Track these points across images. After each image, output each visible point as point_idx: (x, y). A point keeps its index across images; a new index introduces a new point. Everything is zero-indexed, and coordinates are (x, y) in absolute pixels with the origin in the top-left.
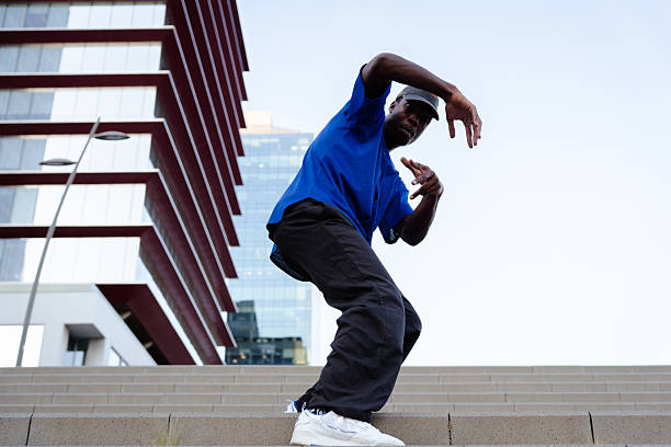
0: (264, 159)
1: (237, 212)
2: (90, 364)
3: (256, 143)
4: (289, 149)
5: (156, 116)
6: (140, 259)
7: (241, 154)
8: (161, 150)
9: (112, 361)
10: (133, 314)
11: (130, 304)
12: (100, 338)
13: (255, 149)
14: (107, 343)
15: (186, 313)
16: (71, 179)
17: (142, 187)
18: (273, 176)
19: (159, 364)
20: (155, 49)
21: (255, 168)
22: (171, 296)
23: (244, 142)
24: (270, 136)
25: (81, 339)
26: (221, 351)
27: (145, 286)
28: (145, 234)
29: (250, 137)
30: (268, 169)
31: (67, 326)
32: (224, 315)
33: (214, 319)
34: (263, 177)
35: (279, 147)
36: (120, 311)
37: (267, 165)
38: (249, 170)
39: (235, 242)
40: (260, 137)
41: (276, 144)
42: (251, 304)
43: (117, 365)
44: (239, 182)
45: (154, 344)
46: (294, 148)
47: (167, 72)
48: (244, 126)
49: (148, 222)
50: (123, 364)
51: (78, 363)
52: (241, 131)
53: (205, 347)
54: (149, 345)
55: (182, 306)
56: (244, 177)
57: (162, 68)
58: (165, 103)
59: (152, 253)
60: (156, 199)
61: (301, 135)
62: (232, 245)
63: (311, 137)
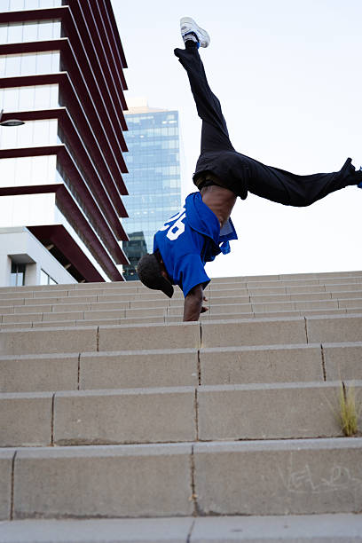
0: (143, 132)
1: (125, 171)
2: (27, 284)
3: (137, 120)
4: (161, 123)
5: (61, 103)
6: (56, 208)
7: (125, 129)
8: (65, 130)
9: (43, 280)
10: (55, 246)
11: (52, 239)
12: (35, 263)
13: (137, 124)
14: (38, 267)
15: (93, 243)
17: (53, 158)
18: (151, 144)
19: (79, 282)
20: (56, 56)
21: (138, 138)
22: (81, 231)
23: (128, 120)
24: (147, 115)
25: (20, 265)
26: (120, 268)
27: (62, 226)
28: (59, 190)
29: (133, 116)
30: (146, 139)
31: (9, 256)
32: (120, 243)
33: (113, 246)
34: (144, 144)
35: (154, 122)
36: (45, 244)
37: (145, 136)
38: (133, 140)
39: (125, 193)
40: (140, 115)
41: (151, 120)
42: (141, 234)
43: (46, 284)
44: (125, 149)
45: (72, 265)
46: (164, 122)
47: (66, 72)
48: (126, 109)
49: (61, 181)
50: (52, 283)
51: (20, 284)
52: (124, 112)
53: (108, 265)
54: (68, 266)
55: (90, 238)
56: (129, 145)
57: (62, 70)
58: (66, 95)
59: (64, 203)
60: (64, 165)
61: (168, 113)
62: (123, 194)
63: (176, 114)
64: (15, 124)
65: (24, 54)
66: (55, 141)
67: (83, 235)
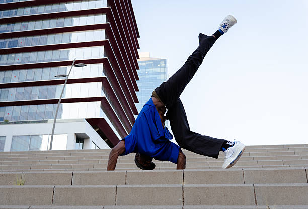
0: (147, 70)
1: (138, 90)
2: (84, 149)
3: (144, 64)
4: (157, 65)
5: (105, 55)
6: (101, 109)
7: (138, 68)
8: (107, 69)
9: (93, 147)
10: (99, 129)
11: (98, 125)
12: (89, 138)
13: (144, 66)
14: (90, 140)
15: (120, 128)
16: (66, 82)
17: (100, 83)
18: (151, 76)
19: (111, 147)
20: (103, 31)
21: (144, 73)
22: (114, 122)
23: (139, 64)
24: (149, 61)
25: (81, 139)
27: (103, 119)
28: (103, 100)
29: (142, 62)
30: (149, 73)
34: (148, 77)
35: (153, 65)
36: (95, 128)
38: (142, 74)
40: (146, 61)
41: (151, 64)
43: (94, 149)
44: (138, 79)
45: (108, 140)
46: (159, 65)
47: (108, 40)
48: (139, 58)
49: (104, 95)
50: (97, 148)
51: (81, 148)
52: (138, 60)
54: (106, 140)
55: (118, 125)
56: (140, 77)
57: (106, 39)
58: (107, 51)
59: (105, 107)
60: (106, 87)
61: (161, 60)
62: (136, 102)
63: (165, 61)
64: (81, 66)
65: (87, 31)
66: (101, 74)
67: (115, 124)
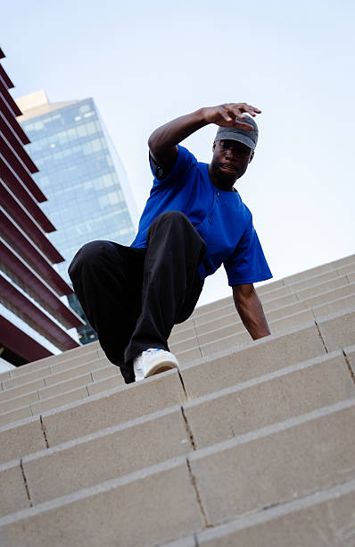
0: (53, 139)
1: (42, 199)
3: (39, 126)
4: (74, 120)
7: (27, 141)
13: (42, 131)
15: (26, 309)
18: (68, 152)
19: (17, 365)
21: (48, 149)
23: (27, 129)
24: (50, 114)
26: (73, 333)
29: (32, 121)
30: (60, 147)
32: (64, 299)
33: (56, 307)
34: (58, 156)
35: (63, 122)
37: (57, 144)
38: (41, 154)
39: (51, 228)
40: (42, 118)
41: (59, 120)
44: (34, 169)
45: (5, 349)
46: (78, 118)
48: (19, 113)
53: (56, 334)
54: (1, 351)
55: (20, 304)
56: (37, 163)
61: (79, 104)
62: (48, 232)
63: (90, 103)
67: (11, 303)
